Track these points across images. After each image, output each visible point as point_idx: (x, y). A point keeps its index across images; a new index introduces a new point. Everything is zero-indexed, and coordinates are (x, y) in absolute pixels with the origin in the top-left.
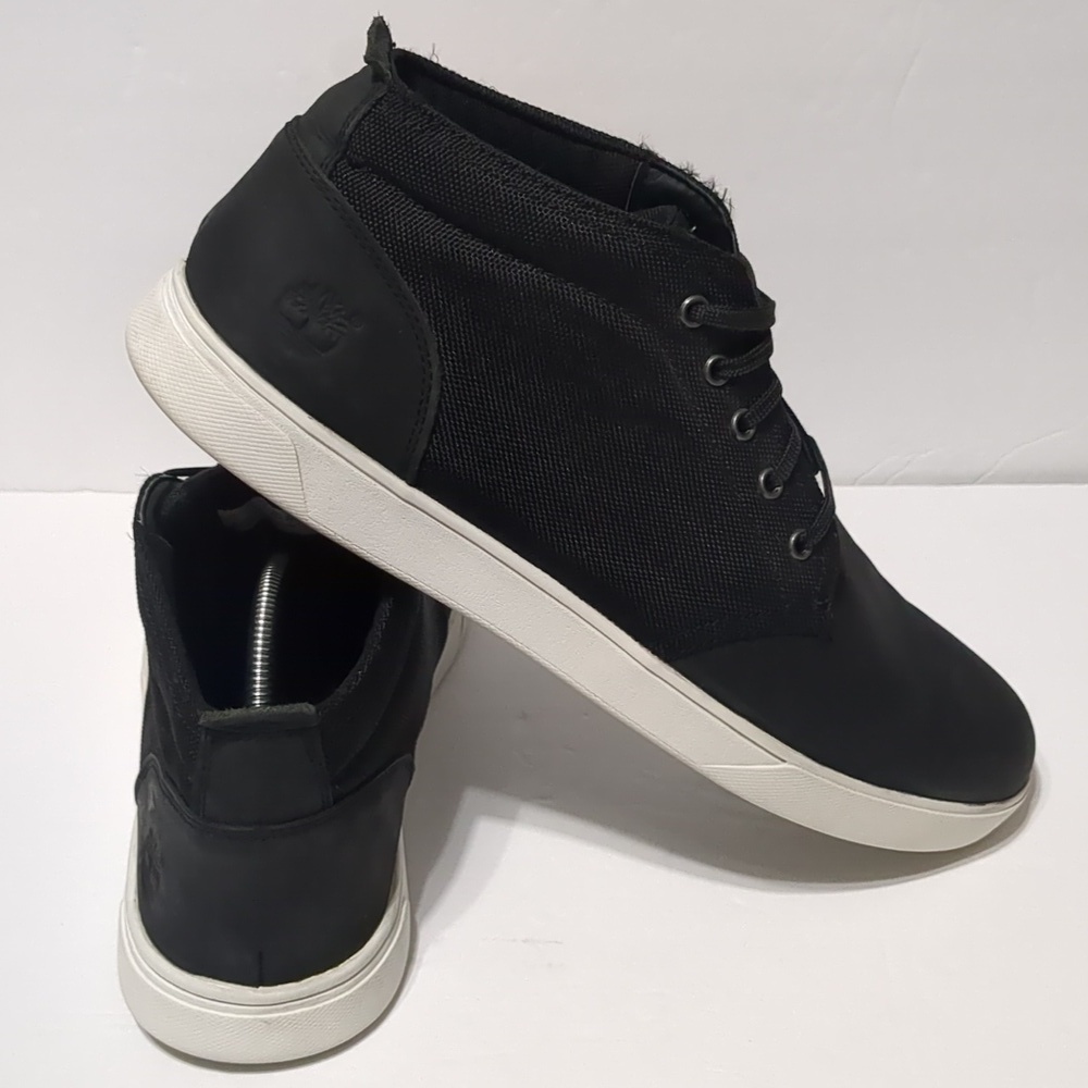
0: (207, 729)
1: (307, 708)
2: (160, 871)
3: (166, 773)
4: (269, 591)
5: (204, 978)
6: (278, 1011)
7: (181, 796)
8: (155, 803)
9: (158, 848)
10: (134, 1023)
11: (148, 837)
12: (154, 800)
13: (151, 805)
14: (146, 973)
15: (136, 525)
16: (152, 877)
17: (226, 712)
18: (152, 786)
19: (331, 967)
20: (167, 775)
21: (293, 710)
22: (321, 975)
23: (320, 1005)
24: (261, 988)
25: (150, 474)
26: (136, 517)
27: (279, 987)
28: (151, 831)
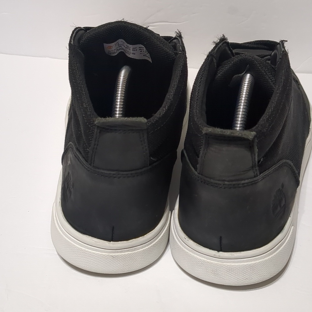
0: (98, 127)
1: (143, 120)
2: (72, 190)
3: (77, 148)
4: (123, 78)
5: (87, 236)
6: (118, 252)
7: (84, 157)
8: (71, 162)
9: (71, 180)
10: (56, 253)
11: (67, 176)
12: (71, 160)
13: (69, 162)
14: (63, 233)
15: (70, 44)
16: (68, 192)
17: (107, 119)
18: (70, 155)
19: (141, 236)
20: (77, 149)
21: (137, 120)
22: (137, 239)
23: (136, 251)
24: (112, 242)
25: (77, 27)
26: (70, 41)
27: (120, 242)
28: (68, 173)
